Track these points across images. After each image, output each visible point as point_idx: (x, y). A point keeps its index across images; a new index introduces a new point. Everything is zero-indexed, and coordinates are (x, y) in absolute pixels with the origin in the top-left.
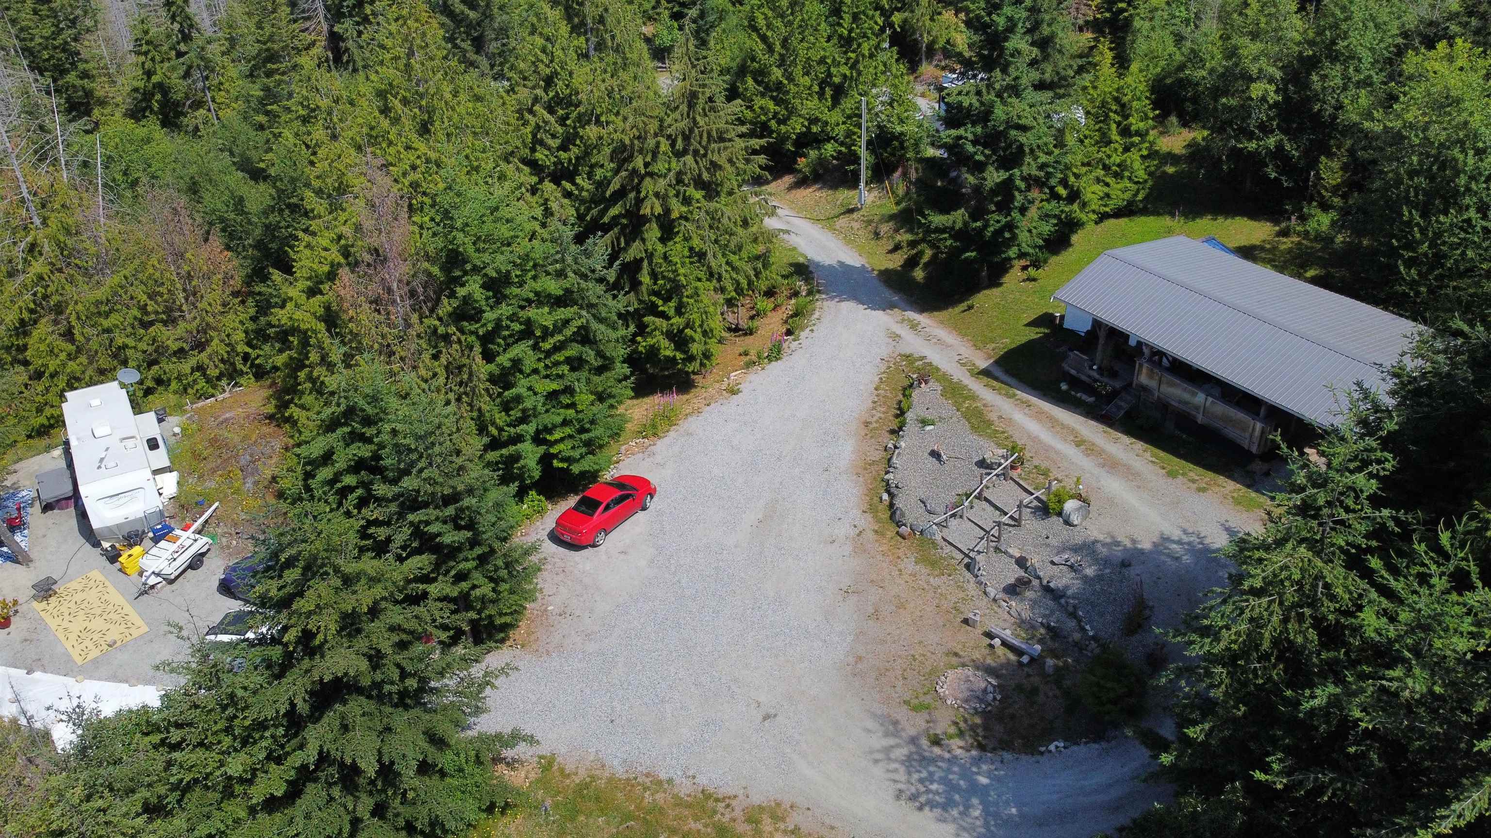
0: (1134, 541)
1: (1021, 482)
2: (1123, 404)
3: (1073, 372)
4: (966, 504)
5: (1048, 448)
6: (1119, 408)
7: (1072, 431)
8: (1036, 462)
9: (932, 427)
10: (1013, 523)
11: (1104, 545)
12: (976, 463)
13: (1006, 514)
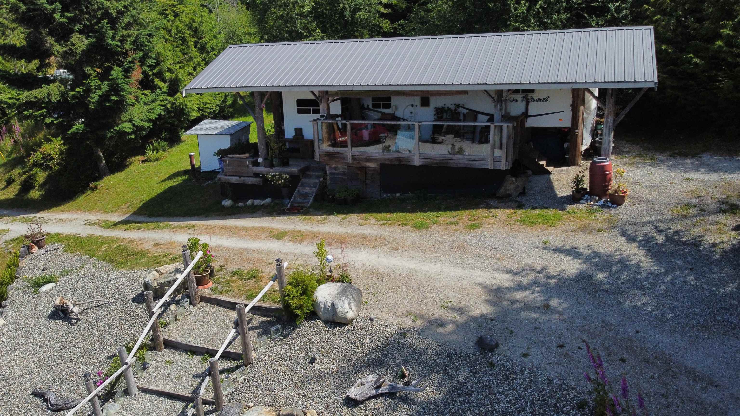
0: (460, 311)
1: (222, 297)
2: (307, 190)
3: (234, 179)
4: (130, 359)
5: (240, 252)
6: (305, 196)
7: (262, 229)
8: (231, 268)
9: (51, 285)
10: (233, 364)
11: (421, 331)
12: (134, 300)
13: (212, 353)
